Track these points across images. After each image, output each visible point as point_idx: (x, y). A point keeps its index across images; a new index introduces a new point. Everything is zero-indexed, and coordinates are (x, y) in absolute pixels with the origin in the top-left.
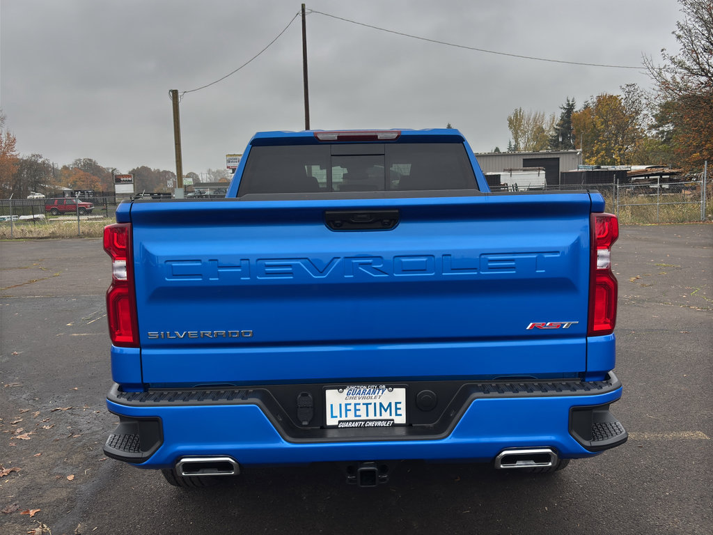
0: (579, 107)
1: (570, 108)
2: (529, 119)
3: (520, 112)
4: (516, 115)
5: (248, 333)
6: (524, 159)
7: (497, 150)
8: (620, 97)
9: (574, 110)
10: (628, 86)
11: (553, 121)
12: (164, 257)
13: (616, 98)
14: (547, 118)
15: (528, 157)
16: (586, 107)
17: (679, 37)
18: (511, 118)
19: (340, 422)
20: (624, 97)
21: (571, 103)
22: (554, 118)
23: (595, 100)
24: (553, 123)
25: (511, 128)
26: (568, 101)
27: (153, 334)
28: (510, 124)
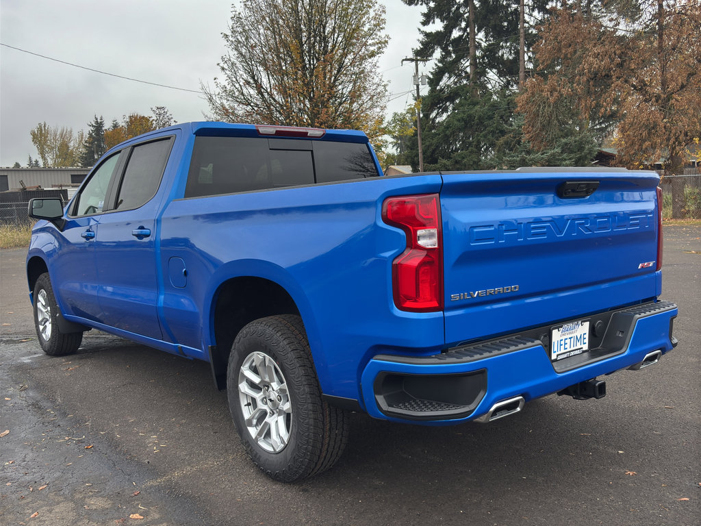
0: (108, 125)
1: (98, 126)
2: (56, 136)
3: (45, 126)
4: (40, 129)
5: (515, 288)
6: (72, 175)
7: (17, 165)
8: (152, 119)
9: (104, 129)
10: (158, 108)
11: (82, 138)
12: (469, 224)
13: (147, 120)
14: (75, 135)
15: (76, 173)
16: (115, 126)
17: (223, 69)
18: (34, 132)
19: (558, 356)
20: (155, 119)
21: (99, 121)
22: (82, 135)
23: (128, 120)
24: (82, 140)
25: (35, 143)
26: (97, 119)
27: (455, 297)
28: (34, 138)
